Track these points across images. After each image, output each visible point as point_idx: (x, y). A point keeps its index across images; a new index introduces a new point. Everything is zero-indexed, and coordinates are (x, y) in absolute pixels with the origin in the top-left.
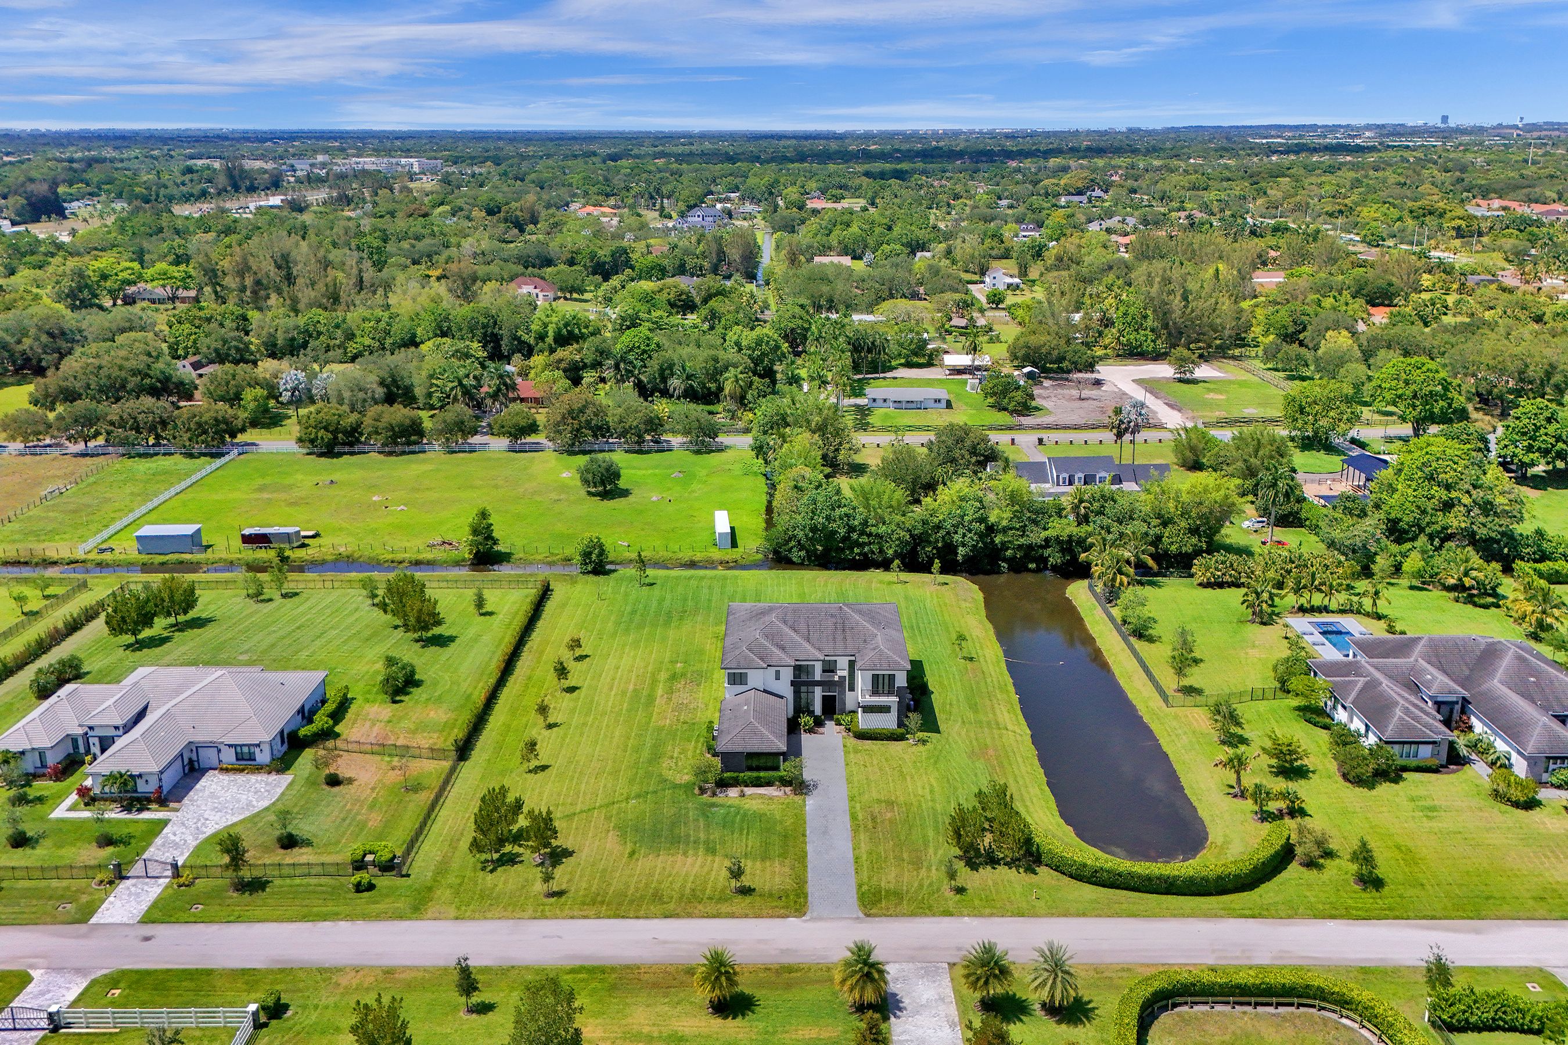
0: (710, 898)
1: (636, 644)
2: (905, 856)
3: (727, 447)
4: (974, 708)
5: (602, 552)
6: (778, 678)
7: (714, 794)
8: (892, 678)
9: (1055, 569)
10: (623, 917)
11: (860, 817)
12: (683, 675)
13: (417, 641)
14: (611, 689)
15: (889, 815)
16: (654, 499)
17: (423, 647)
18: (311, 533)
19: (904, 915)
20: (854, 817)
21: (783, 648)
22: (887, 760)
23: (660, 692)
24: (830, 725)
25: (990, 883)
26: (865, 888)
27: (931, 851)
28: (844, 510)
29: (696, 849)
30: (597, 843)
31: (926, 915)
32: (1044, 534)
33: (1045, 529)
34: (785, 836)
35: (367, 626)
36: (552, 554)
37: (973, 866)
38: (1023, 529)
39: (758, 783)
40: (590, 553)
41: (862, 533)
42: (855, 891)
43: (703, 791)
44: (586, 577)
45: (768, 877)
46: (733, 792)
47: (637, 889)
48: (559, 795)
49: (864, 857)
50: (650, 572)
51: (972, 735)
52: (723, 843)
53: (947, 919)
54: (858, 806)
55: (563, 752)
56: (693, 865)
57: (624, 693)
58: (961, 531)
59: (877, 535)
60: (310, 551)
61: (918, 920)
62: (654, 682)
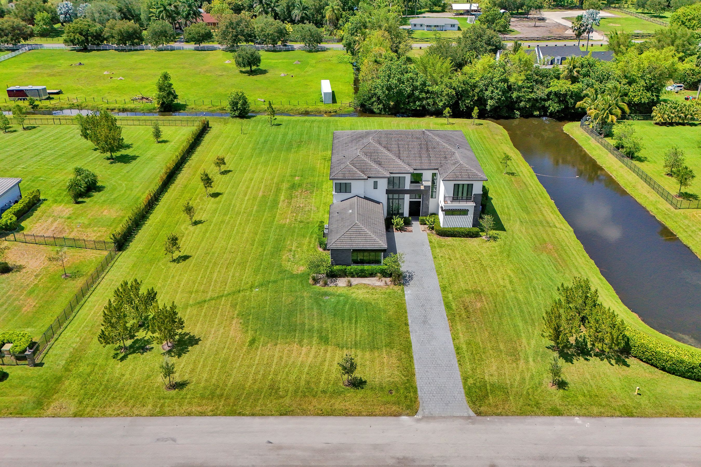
0: (324, 392)
1: (266, 163)
2: (502, 346)
3: (327, 49)
4: (525, 210)
5: (245, 103)
6: (375, 187)
7: (326, 284)
8: (470, 187)
9: (552, 115)
10: (240, 414)
11: (454, 307)
12: (300, 185)
13: (108, 159)
14: (245, 195)
15: (479, 305)
16: (282, 75)
17: (111, 163)
18: (55, 91)
19: (514, 414)
20: (448, 306)
21: (380, 164)
22: (467, 254)
23: (282, 198)
24: (416, 225)
25: (589, 377)
26: (470, 381)
27: (524, 341)
28: (410, 75)
29: (311, 337)
30: (222, 330)
31: (536, 415)
32: (547, 91)
33: (547, 87)
34: (390, 326)
35: (75, 148)
36: (213, 106)
37: (568, 358)
38: (532, 87)
39: (362, 274)
40: (237, 103)
41: (421, 92)
42: (461, 385)
43: (316, 281)
44: (235, 120)
45: (377, 368)
46: (342, 282)
47: (255, 381)
48: (194, 282)
49: (464, 347)
50: (278, 117)
51: (531, 233)
52: (335, 332)
53: (558, 419)
54: (450, 296)
55: (203, 244)
56: (307, 355)
57: (255, 198)
59: (432, 93)
60: (53, 102)
61: (529, 420)
62: (278, 190)
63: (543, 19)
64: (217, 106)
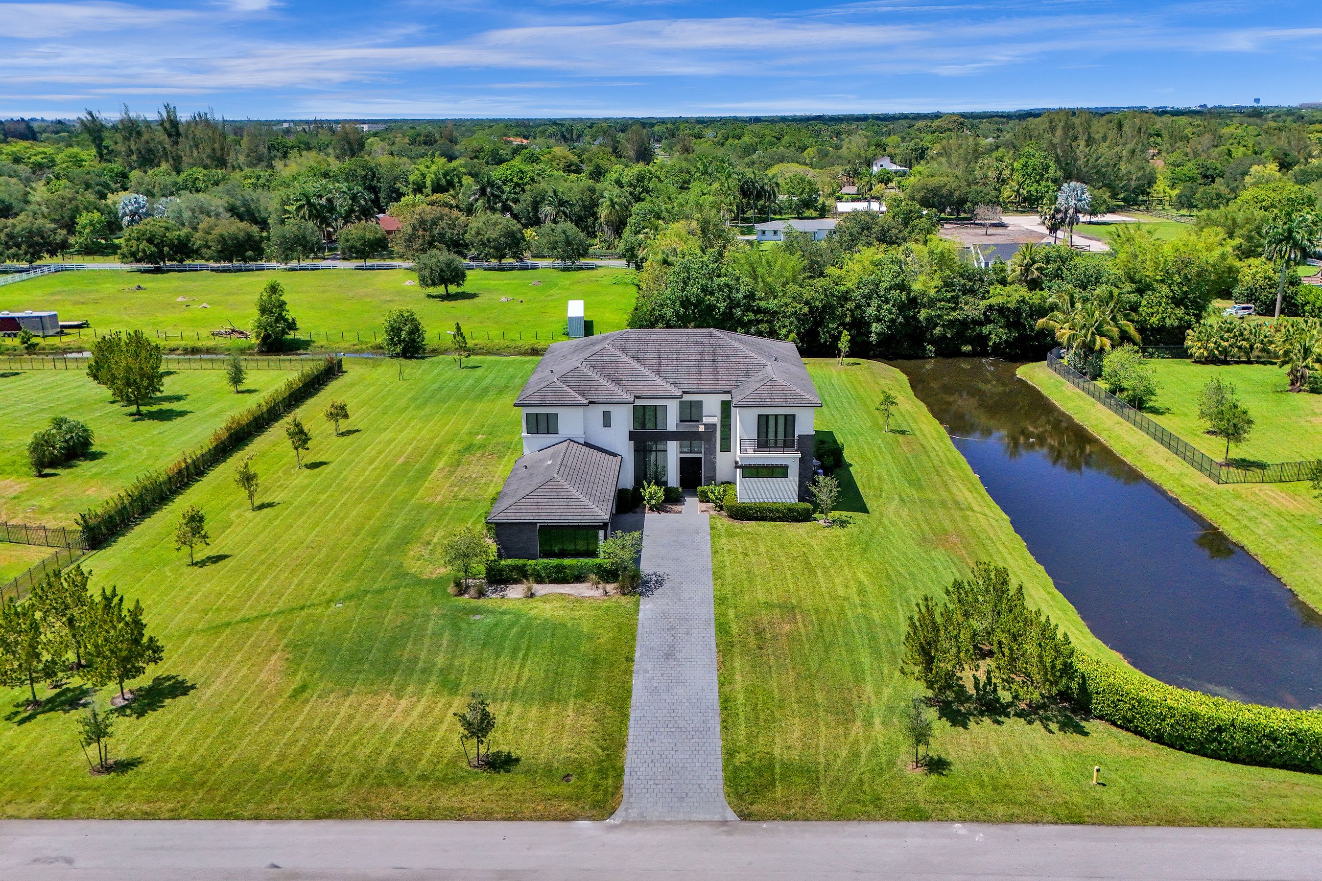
0: (424, 778)
1: (428, 418)
2: (820, 697)
3: (597, 267)
4: (916, 484)
5: (416, 330)
6: (607, 423)
7: (481, 594)
8: (790, 420)
10: (228, 817)
11: (735, 629)
12: (482, 447)
13: (131, 415)
14: (371, 462)
15: (787, 628)
16: (503, 299)
17: (135, 421)
18: (76, 323)
19: (822, 817)
20: (722, 629)
21: (618, 382)
22: (782, 546)
23: (441, 465)
24: (692, 503)
25: (996, 751)
26: (741, 758)
27: (869, 689)
29: (424, 682)
30: (244, 671)
31: (870, 818)
32: (983, 304)
33: (984, 298)
34: (595, 662)
35: (77, 400)
36: (361, 342)
37: (958, 719)
39: (560, 577)
40: (400, 330)
42: (720, 764)
43: (461, 590)
44: (395, 361)
45: (548, 735)
46: (515, 592)
47: (282, 757)
48: (220, 595)
49: (741, 698)
51: (919, 516)
52: (476, 672)
53: (915, 827)
54: (731, 613)
55: (262, 536)
56: (407, 712)
57: (387, 466)
58: (875, 302)
60: (65, 339)
61: (853, 827)
62: (438, 453)
63: (1002, 225)
64: (367, 343)
